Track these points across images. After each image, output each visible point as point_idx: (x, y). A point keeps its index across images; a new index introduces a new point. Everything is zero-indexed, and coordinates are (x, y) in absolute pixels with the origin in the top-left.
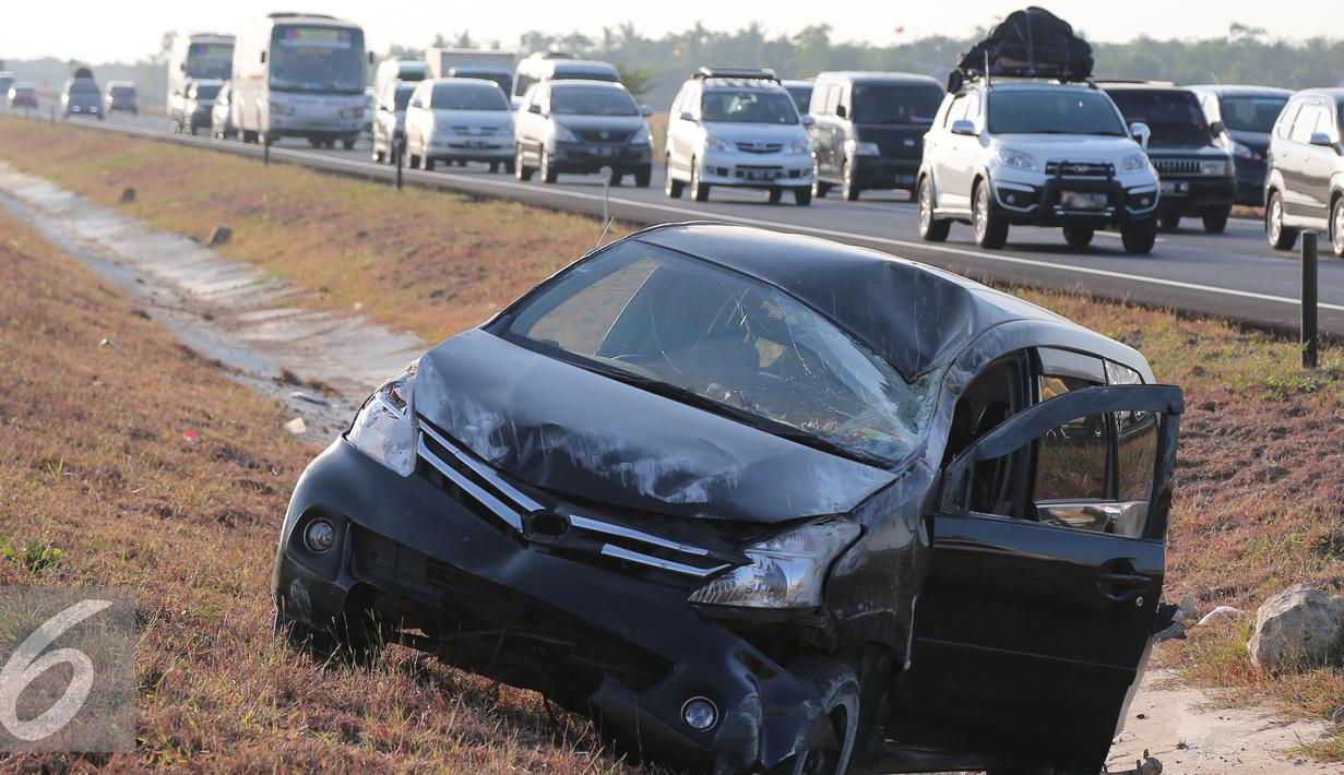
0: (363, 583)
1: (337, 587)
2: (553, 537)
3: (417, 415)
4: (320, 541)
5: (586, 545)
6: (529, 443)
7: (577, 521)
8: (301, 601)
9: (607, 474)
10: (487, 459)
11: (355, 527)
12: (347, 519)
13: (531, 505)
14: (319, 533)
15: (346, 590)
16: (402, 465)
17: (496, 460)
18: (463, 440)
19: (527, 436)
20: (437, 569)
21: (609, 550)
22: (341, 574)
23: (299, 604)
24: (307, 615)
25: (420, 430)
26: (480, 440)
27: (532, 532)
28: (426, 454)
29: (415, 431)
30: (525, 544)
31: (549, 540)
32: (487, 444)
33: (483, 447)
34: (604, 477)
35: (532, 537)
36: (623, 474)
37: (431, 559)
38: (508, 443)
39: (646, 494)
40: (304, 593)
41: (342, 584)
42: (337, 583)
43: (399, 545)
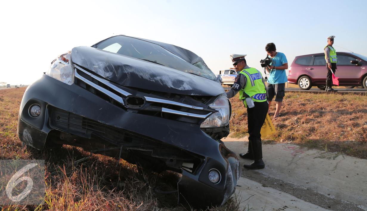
0: (55, 130)
1: (43, 132)
2: (139, 106)
3: (73, 63)
4: (36, 113)
5: (154, 109)
6: (120, 71)
7: (148, 99)
8: (28, 138)
9: (154, 80)
10: (105, 77)
11: (49, 106)
12: (46, 103)
13: (126, 94)
14: (35, 110)
15: (47, 133)
16: (69, 81)
17: (108, 77)
18: (93, 70)
19: (119, 69)
20: (87, 122)
21: (164, 110)
22: (44, 127)
23: (27, 139)
24: (31, 143)
25: (75, 68)
26: (100, 70)
27: (128, 104)
28: (79, 76)
29: (73, 69)
30: (126, 109)
31: (137, 107)
32: (103, 71)
33: (102, 73)
34: (153, 82)
35: (129, 106)
36: (159, 80)
37: (84, 118)
38: (111, 71)
39: (171, 87)
40: (29, 135)
41: (45, 131)
42: (43, 131)
43: (70, 113)
